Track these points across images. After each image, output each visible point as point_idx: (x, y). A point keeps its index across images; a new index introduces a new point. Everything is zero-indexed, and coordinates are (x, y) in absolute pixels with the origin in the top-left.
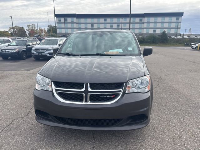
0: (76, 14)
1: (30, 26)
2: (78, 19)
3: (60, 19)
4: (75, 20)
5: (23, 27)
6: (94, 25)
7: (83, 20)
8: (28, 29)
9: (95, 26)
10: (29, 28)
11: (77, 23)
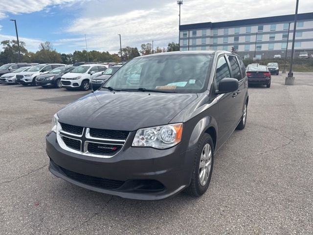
0: (210, 23)
1: (144, 45)
2: (213, 31)
3: (185, 33)
4: (208, 32)
5: (136, 49)
6: (240, 37)
7: (221, 32)
8: (142, 50)
9: (242, 39)
10: (143, 48)
11: (211, 37)
